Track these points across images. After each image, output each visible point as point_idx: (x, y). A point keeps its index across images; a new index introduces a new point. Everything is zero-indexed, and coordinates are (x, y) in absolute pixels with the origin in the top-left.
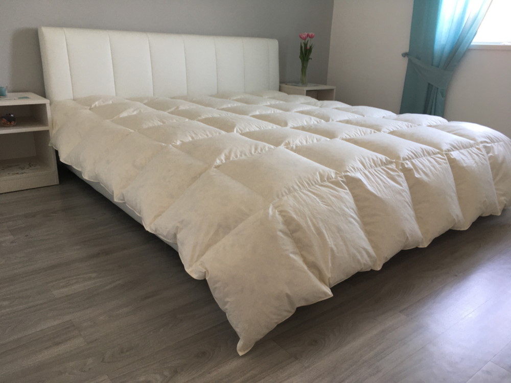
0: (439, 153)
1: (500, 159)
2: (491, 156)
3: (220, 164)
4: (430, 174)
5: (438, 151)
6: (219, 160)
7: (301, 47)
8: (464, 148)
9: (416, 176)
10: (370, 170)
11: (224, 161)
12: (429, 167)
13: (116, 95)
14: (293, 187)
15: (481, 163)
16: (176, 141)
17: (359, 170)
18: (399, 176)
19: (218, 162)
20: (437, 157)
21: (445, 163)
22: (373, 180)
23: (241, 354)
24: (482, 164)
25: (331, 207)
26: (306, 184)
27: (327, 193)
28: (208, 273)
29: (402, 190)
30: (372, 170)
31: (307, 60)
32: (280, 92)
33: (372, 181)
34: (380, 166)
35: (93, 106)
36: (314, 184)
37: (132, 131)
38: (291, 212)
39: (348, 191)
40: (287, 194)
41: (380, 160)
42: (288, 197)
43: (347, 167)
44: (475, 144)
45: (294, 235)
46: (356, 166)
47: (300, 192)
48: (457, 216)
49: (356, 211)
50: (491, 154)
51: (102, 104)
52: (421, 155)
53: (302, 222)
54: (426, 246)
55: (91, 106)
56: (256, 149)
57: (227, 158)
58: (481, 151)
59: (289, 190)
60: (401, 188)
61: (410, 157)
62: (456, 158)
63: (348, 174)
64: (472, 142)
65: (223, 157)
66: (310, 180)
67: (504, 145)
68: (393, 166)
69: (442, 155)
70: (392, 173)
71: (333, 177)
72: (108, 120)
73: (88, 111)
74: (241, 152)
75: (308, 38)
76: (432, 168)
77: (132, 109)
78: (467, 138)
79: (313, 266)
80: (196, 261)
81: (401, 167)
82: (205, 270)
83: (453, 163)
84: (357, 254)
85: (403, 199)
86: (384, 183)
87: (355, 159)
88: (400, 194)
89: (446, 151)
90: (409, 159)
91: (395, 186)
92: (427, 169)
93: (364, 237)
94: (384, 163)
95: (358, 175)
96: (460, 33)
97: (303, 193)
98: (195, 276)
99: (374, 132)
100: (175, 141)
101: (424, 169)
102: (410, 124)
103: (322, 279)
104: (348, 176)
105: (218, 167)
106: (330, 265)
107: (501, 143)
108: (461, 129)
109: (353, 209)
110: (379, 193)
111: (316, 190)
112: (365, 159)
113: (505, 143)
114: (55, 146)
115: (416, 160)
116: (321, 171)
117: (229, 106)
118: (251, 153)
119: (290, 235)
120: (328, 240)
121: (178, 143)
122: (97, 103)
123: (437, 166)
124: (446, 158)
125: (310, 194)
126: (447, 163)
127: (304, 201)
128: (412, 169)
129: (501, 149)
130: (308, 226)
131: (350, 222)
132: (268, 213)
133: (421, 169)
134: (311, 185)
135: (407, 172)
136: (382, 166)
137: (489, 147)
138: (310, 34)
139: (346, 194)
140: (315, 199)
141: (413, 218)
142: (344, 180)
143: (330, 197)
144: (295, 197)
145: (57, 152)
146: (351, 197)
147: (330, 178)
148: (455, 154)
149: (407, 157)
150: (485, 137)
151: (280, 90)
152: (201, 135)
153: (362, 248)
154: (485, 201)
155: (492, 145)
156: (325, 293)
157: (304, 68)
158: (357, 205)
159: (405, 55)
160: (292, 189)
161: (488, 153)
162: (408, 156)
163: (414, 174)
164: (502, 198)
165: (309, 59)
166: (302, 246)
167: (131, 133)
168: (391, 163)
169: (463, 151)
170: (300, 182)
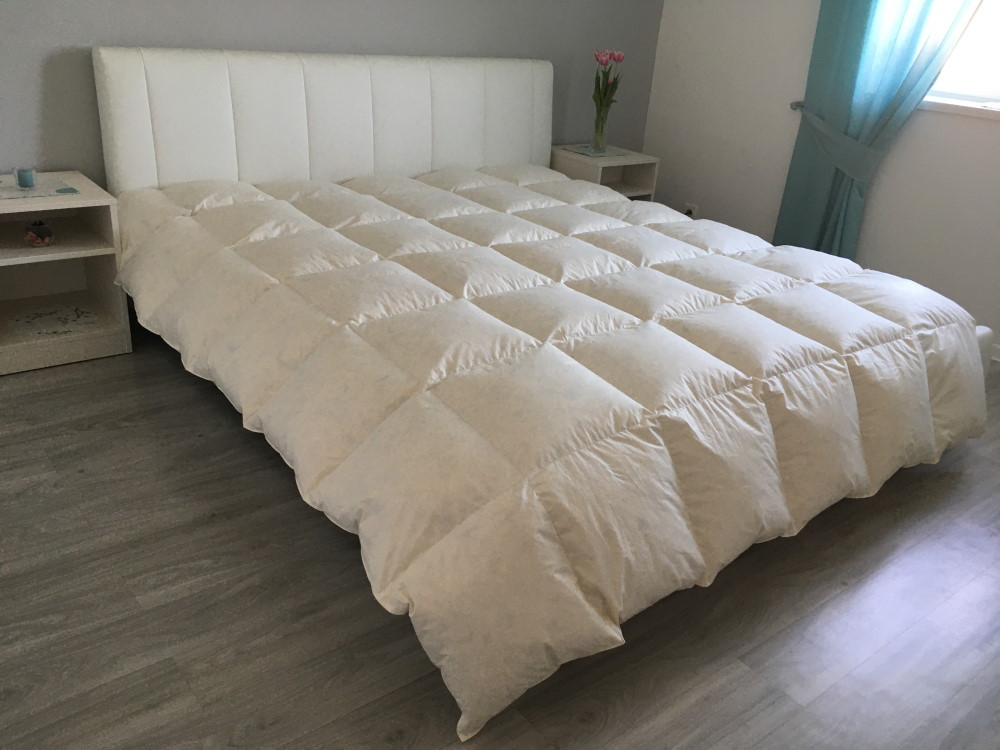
0: (834, 356)
1: (948, 360)
2: (932, 354)
3: (439, 380)
4: (814, 403)
5: (834, 352)
6: (436, 371)
7: (598, 78)
8: (883, 342)
9: (788, 408)
10: (705, 401)
11: (445, 375)
12: (813, 389)
13: (239, 179)
14: (565, 443)
15: (910, 371)
16: (358, 316)
17: (686, 402)
18: (757, 410)
19: (434, 377)
20: (830, 365)
21: (843, 378)
22: (709, 421)
23: (463, 738)
24: (912, 373)
25: (632, 481)
26: (589, 438)
27: (624, 453)
28: (413, 605)
29: (759, 437)
30: (709, 402)
31: (608, 105)
32: (551, 170)
33: (708, 424)
34: (724, 391)
35: (198, 208)
36: (603, 436)
37: (274, 280)
38: (560, 495)
39: (663, 448)
40: (555, 459)
41: (725, 378)
42: (556, 466)
43: (665, 400)
44: (903, 331)
45: (562, 536)
46: (681, 394)
47: (576, 453)
48: (857, 476)
49: (675, 484)
50: (931, 351)
51: (216, 205)
52: (801, 362)
53: (577, 513)
54: (795, 534)
55: (194, 208)
56: (503, 348)
57: (451, 368)
58: (912, 345)
59: (559, 450)
60: (759, 434)
61: (780, 367)
62: (864, 364)
63: (666, 413)
64: (898, 327)
65: (442, 367)
66: (596, 430)
67: (959, 330)
68: (748, 390)
69: (839, 360)
70: (744, 404)
71: (639, 421)
72: (227, 248)
73: (190, 222)
74: (477, 355)
75: (612, 62)
76: (819, 389)
77: (273, 223)
78: (891, 318)
79: (594, 593)
80: (393, 580)
81: (761, 392)
82: (407, 601)
83: (858, 375)
84: (673, 566)
85: (761, 454)
86: (730, 426)
87: (680, 378)
88: (757, 447)
89: (847, 352)
90: (778, 372)
91: (746, 431)
92: (810, 392)
93: (687, 532)
94: (733, 384)
95: (684, 415)
96: (904, 78)
97: (583, 455)
98: (390, 608)
99: (723, 301)
100: (355, 317)
101: (804, 393)
102: (791, 279)
103: (607, 612)
104: (665, 417)
105: (433, 388)
106: (623, 589)
107: (953, 325)
108: (880, 296)
109: (671, 483)
110: (718, 447)
111: (605, 448)
112: (697, 378)
113: (961, 325)
114: (128, 289)
115: (790, 373)
116: (618, 410)
117: (455, 214)
118: (494, 357)
119: (557, 538)
120: (622, 546)
121: (361, 319)
122: (205, 202)
123: (829, 384)
124: (846, 367)
125: (594, 456)
126: (846, 378)
127: (584, 470)
128: (782, 394)
129: (953, 338)
130: (589, 521)
131: (665, 509)
132: (521, 498)
133: (798, 393)
134: (598, 438)
135: (772, 400)
136: (728, 390)
137: (929, 336)
138: (616, 54)
139: (659, 454)
140: (604, 467)
141: (777, 488)
142: (658, 425)
143: (630, 460)
144: (568, 465)
145: (130, 302)
146: (669, 458)
147: (633, 424)
148: (864, 358)
149: (775, 370)
150: (923, 316)
151: (552, 166)
152: (403, 302)
153: (682, 553)
154: (912, 444)
155: (935, 333)
156: (612, 640)
157: (600, 120)
158: (677, 471)
159: (796, 106)
160: (563, 447)
161: (925, 349)
162: (776, 367)
163: (784, 403)
164: (945, 433)
165: (612, 101)
166: (575, 555)
167: (273, 285)
168: (745, 383)
169: (879, 348)
170: (579, 435)
